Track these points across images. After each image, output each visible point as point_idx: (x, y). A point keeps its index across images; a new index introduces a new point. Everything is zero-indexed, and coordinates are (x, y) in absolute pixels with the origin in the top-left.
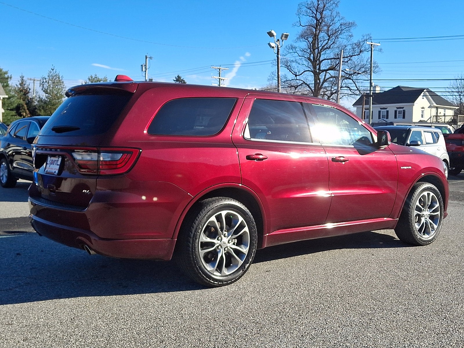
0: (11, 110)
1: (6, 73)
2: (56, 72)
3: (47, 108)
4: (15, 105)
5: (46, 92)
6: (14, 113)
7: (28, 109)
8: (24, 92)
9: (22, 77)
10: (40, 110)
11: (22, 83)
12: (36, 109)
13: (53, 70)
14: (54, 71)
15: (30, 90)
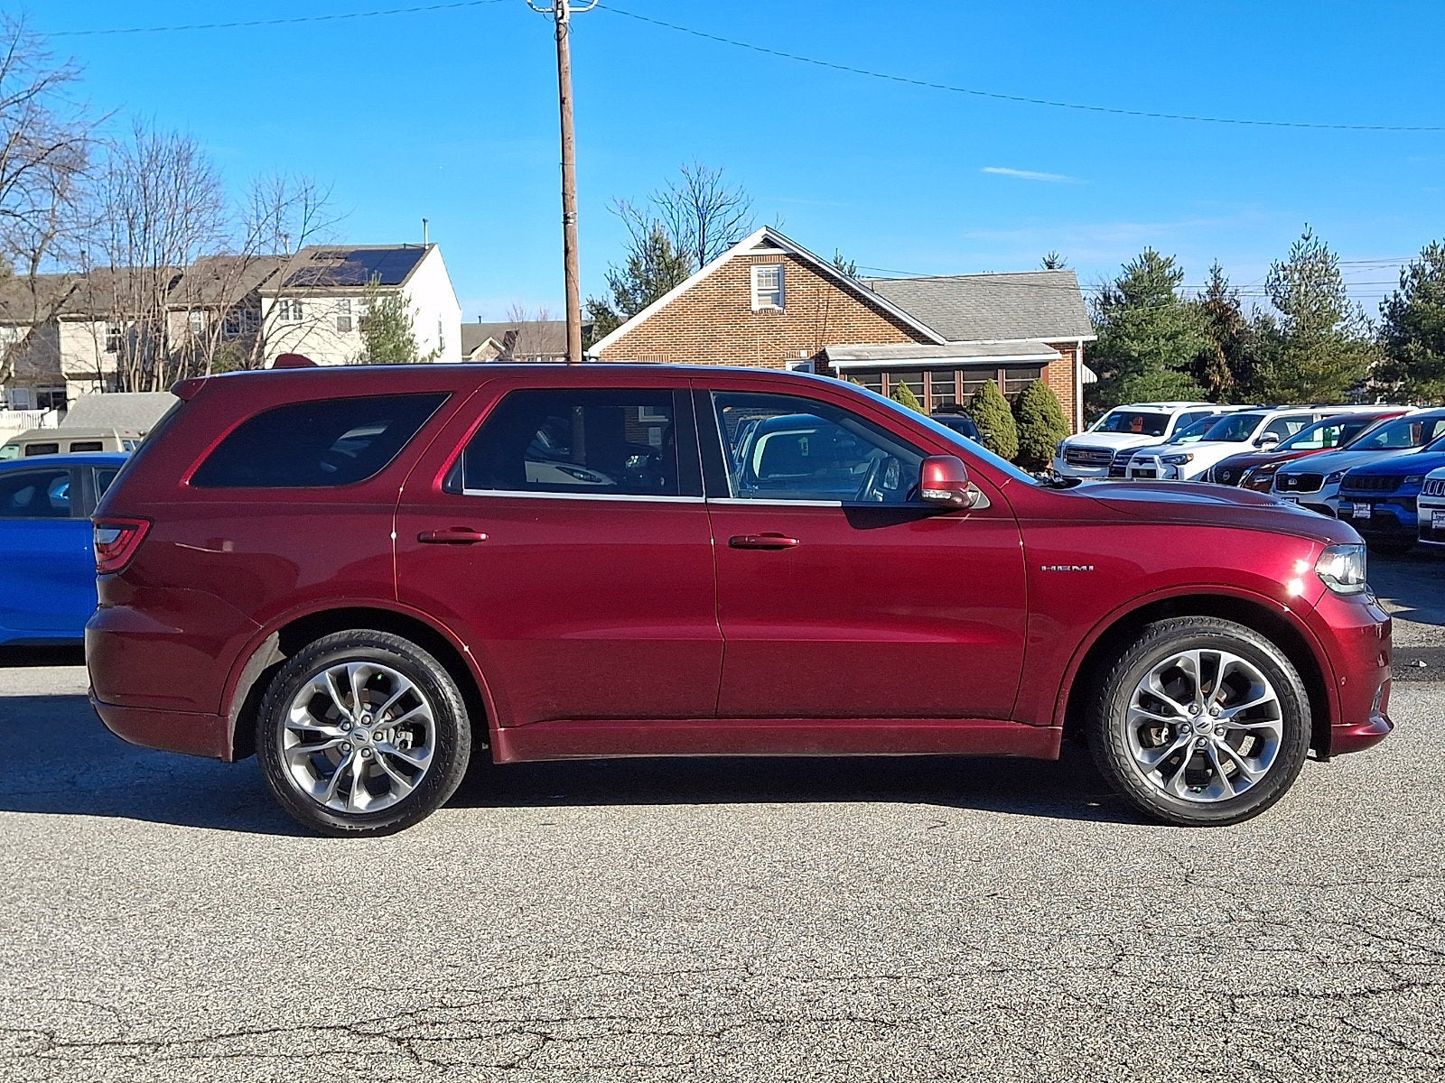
0: (1178, 370)
1: (1169, 263)
2: (1316, 244)
3: (1285, 358)
4: (1189, 355)
5: (1284, 307)
6: (1187, 376)
7: (1229, 365)
8: (1219, 312)
9: (1216, 272)
10: (1265, 366)
11: (1216, 287)
12: (1253, 361)
13: (1307, 239)
14: (1312, 240)
15: (1238, 305)
